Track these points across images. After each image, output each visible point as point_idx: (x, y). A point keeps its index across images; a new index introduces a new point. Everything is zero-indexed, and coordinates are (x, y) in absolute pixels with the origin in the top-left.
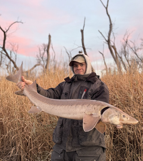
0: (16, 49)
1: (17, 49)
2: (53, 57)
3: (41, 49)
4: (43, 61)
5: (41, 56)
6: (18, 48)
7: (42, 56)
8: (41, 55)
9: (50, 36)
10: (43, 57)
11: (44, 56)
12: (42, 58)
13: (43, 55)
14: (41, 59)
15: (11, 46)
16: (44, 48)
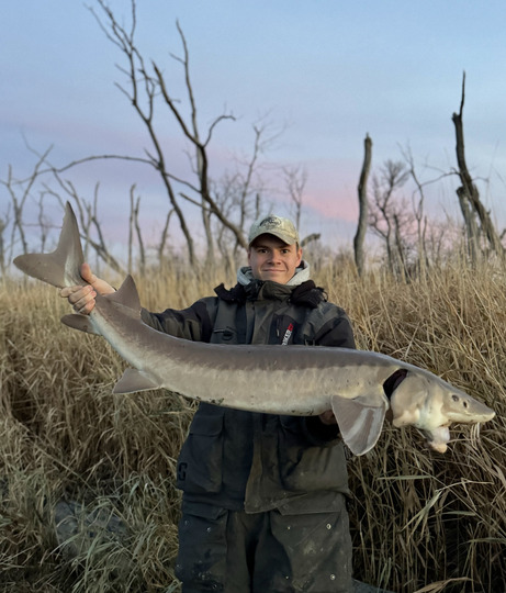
0: (300, 184)
1: (303, 186)
2: (417, 206)
3: (379, 180)
4: (387, 219)
5: (378, 204)
6: (304, 180)
7: (381, 204)
8: (378, 200)
9: (368, 142)
10: (385, 205)
11: (389, 203)
12: (383, 210)
13: (386, 200)
14: (381, 214)
15: (284, 175)
16: (388, 174)
